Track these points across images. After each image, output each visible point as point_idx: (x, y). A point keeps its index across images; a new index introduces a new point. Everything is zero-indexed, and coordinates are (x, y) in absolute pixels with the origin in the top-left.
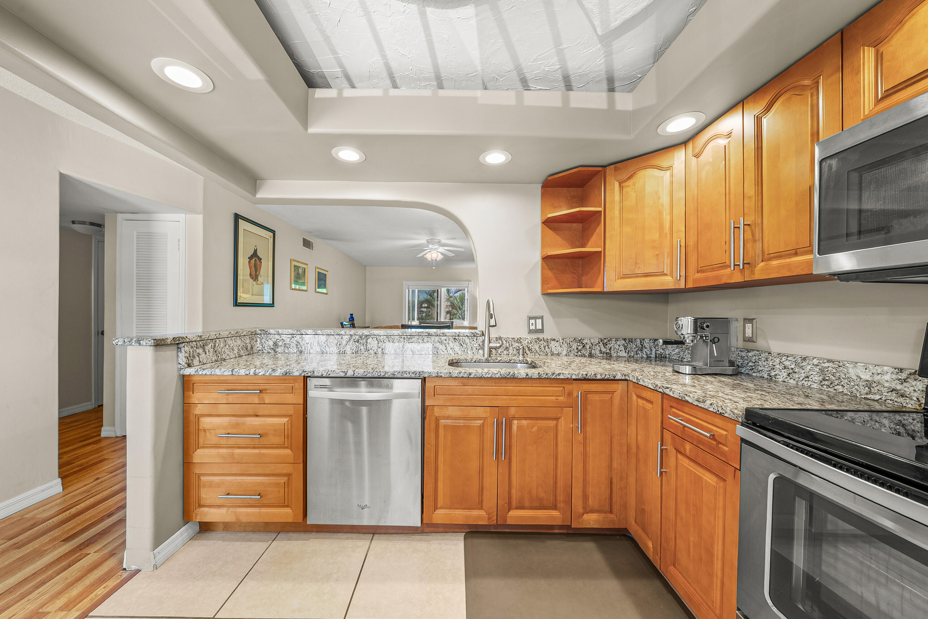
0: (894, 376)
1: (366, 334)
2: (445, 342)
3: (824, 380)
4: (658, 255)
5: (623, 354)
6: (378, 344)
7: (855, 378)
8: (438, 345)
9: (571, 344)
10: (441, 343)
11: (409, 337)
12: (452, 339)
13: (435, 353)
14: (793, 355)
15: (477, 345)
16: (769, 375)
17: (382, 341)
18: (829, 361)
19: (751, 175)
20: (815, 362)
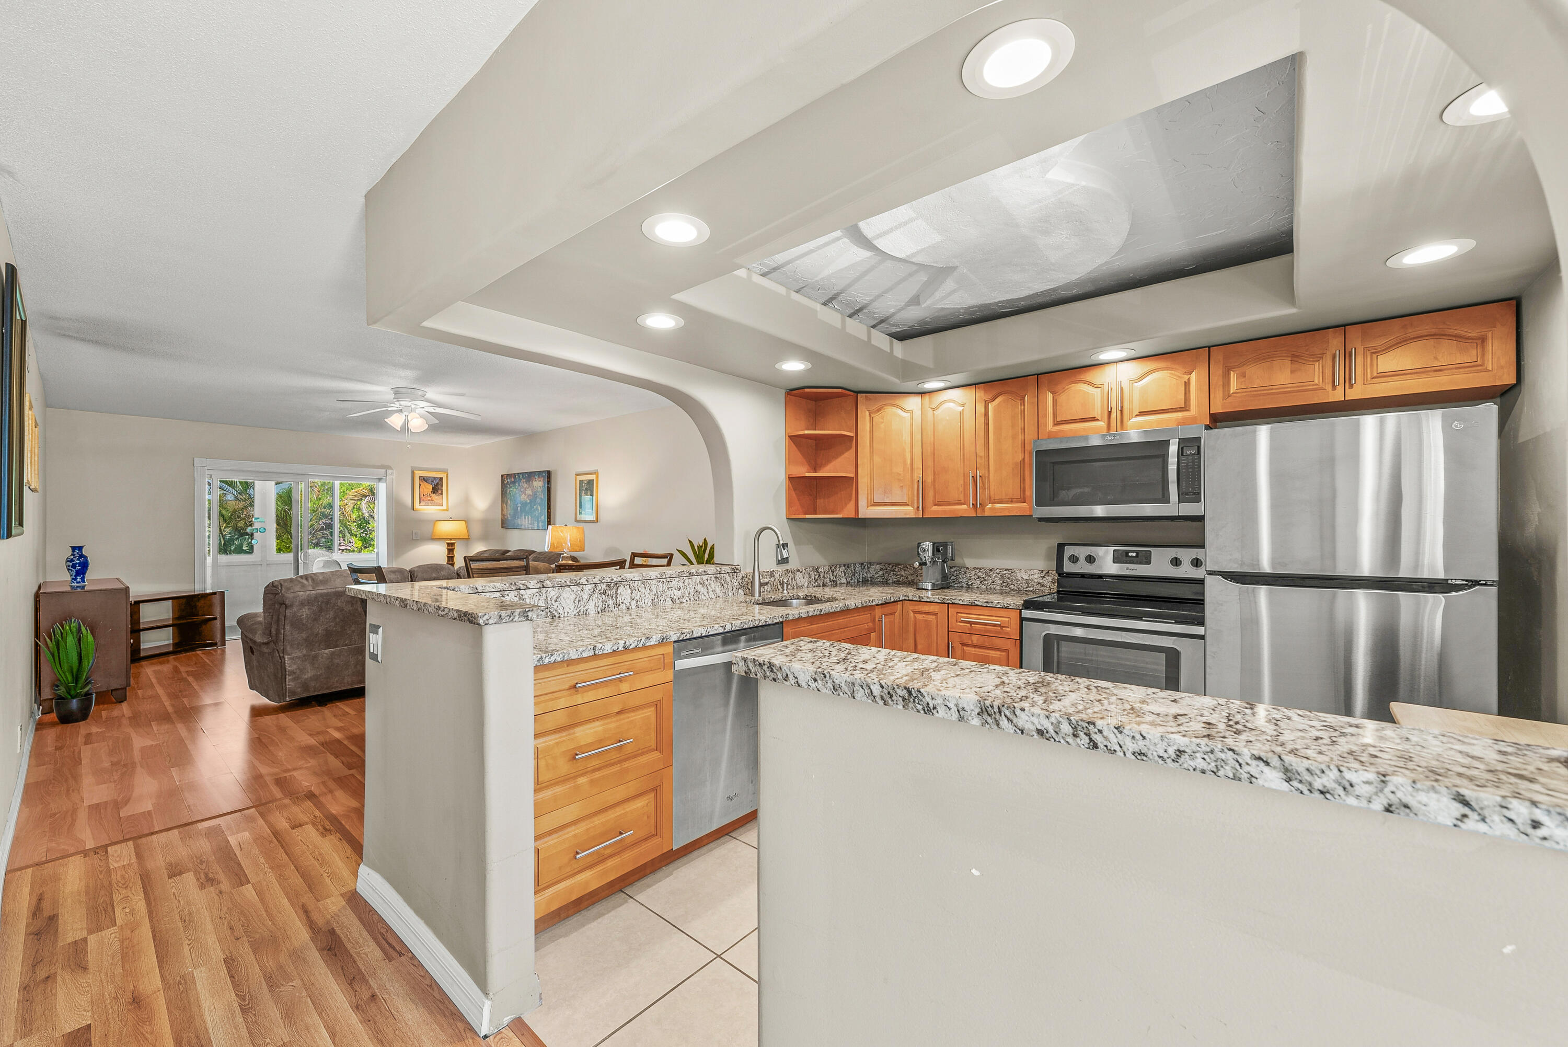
0: (1039, 575)
1: (616, 579)
2: (707, 583)
3: (1003, 582)
4: (902, 486)
5: (844, 581)
6: (632, 593)
7: (1020, 579)
8: (699, 588)
9: (811, 573)
10: (702, 584)
11: (668, 580)
12: (713, 579)
13: (697, 598)
14: (983, 568)
15: (735, 584)
16: (967, 584)
17: (636, 589)
18: (1006, 570)
19: (981, 441)
20: (998, 571)
